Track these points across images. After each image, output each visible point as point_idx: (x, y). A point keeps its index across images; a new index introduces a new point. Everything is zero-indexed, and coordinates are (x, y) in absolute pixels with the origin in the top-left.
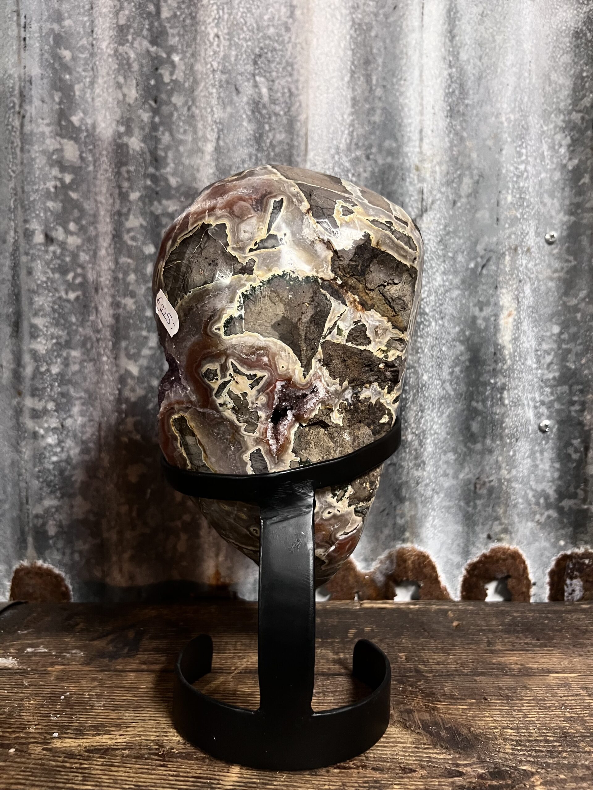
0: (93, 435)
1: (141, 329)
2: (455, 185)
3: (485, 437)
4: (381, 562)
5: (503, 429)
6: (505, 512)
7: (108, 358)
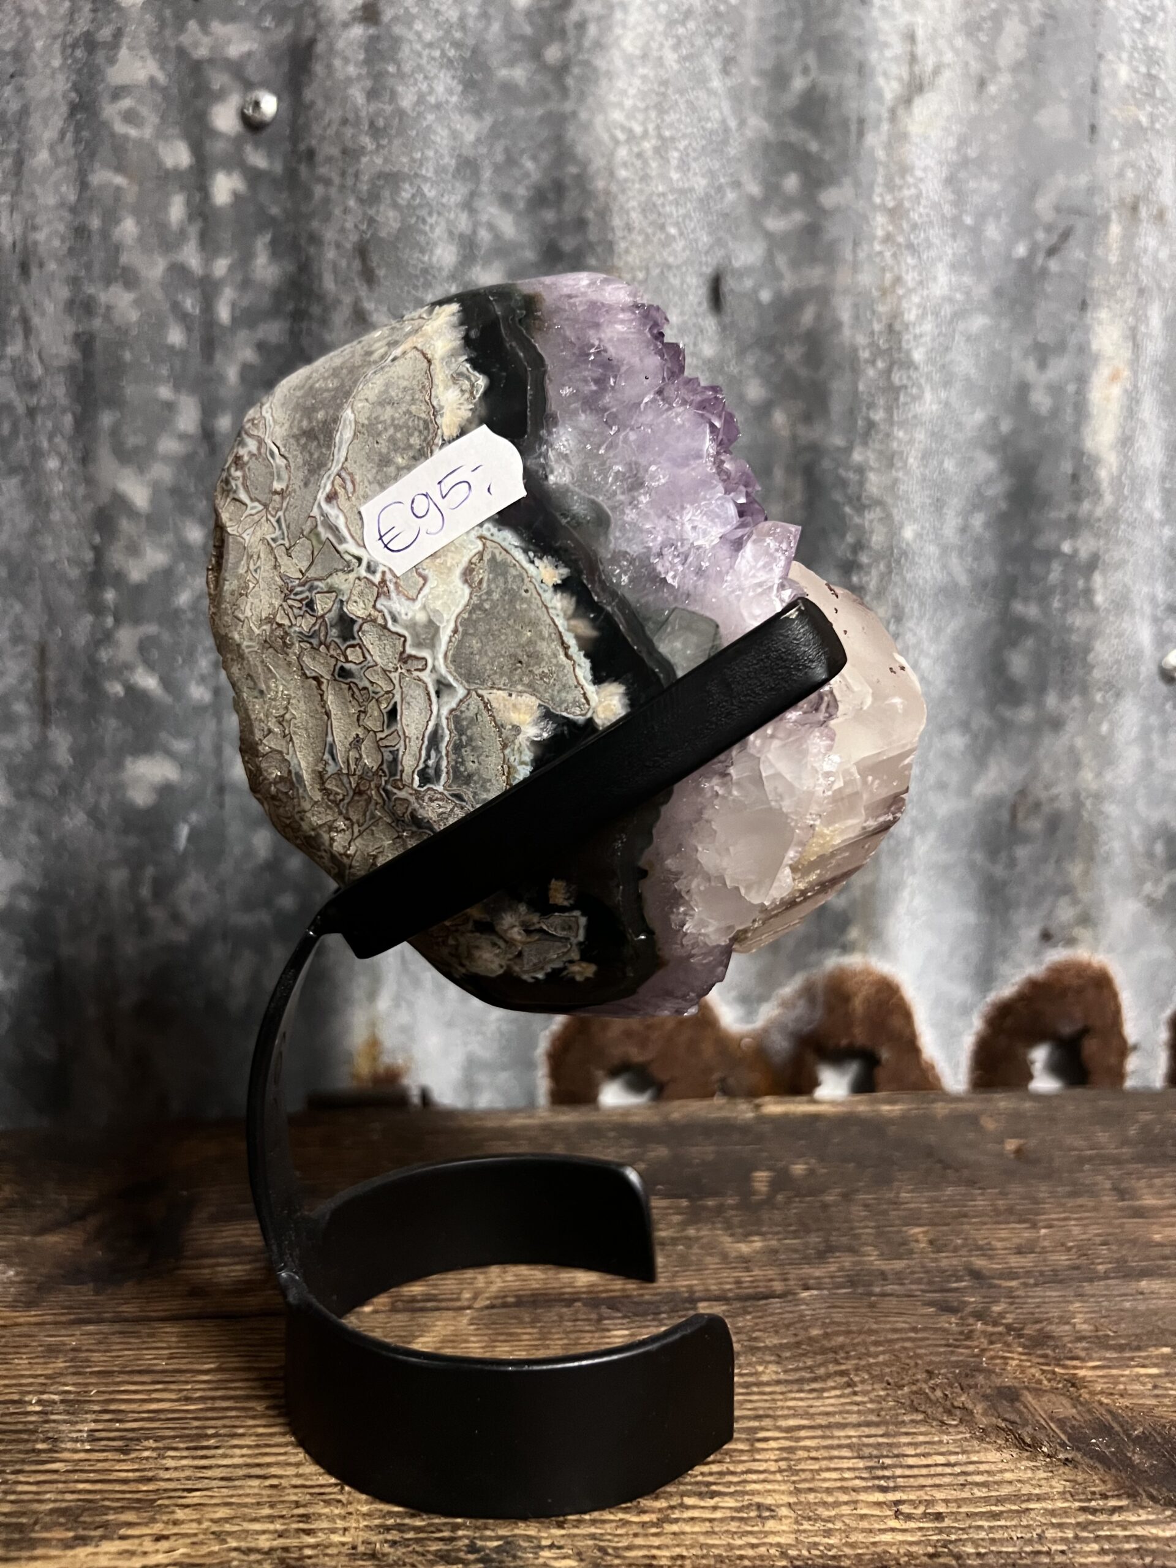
0: (23, 678)
1: (156, 380)
2: (983, 38)
3: (1042, 689)
4: (784, 1004)
5: (1089, 667)
6: (1086, 873)
7: (63, 460)
